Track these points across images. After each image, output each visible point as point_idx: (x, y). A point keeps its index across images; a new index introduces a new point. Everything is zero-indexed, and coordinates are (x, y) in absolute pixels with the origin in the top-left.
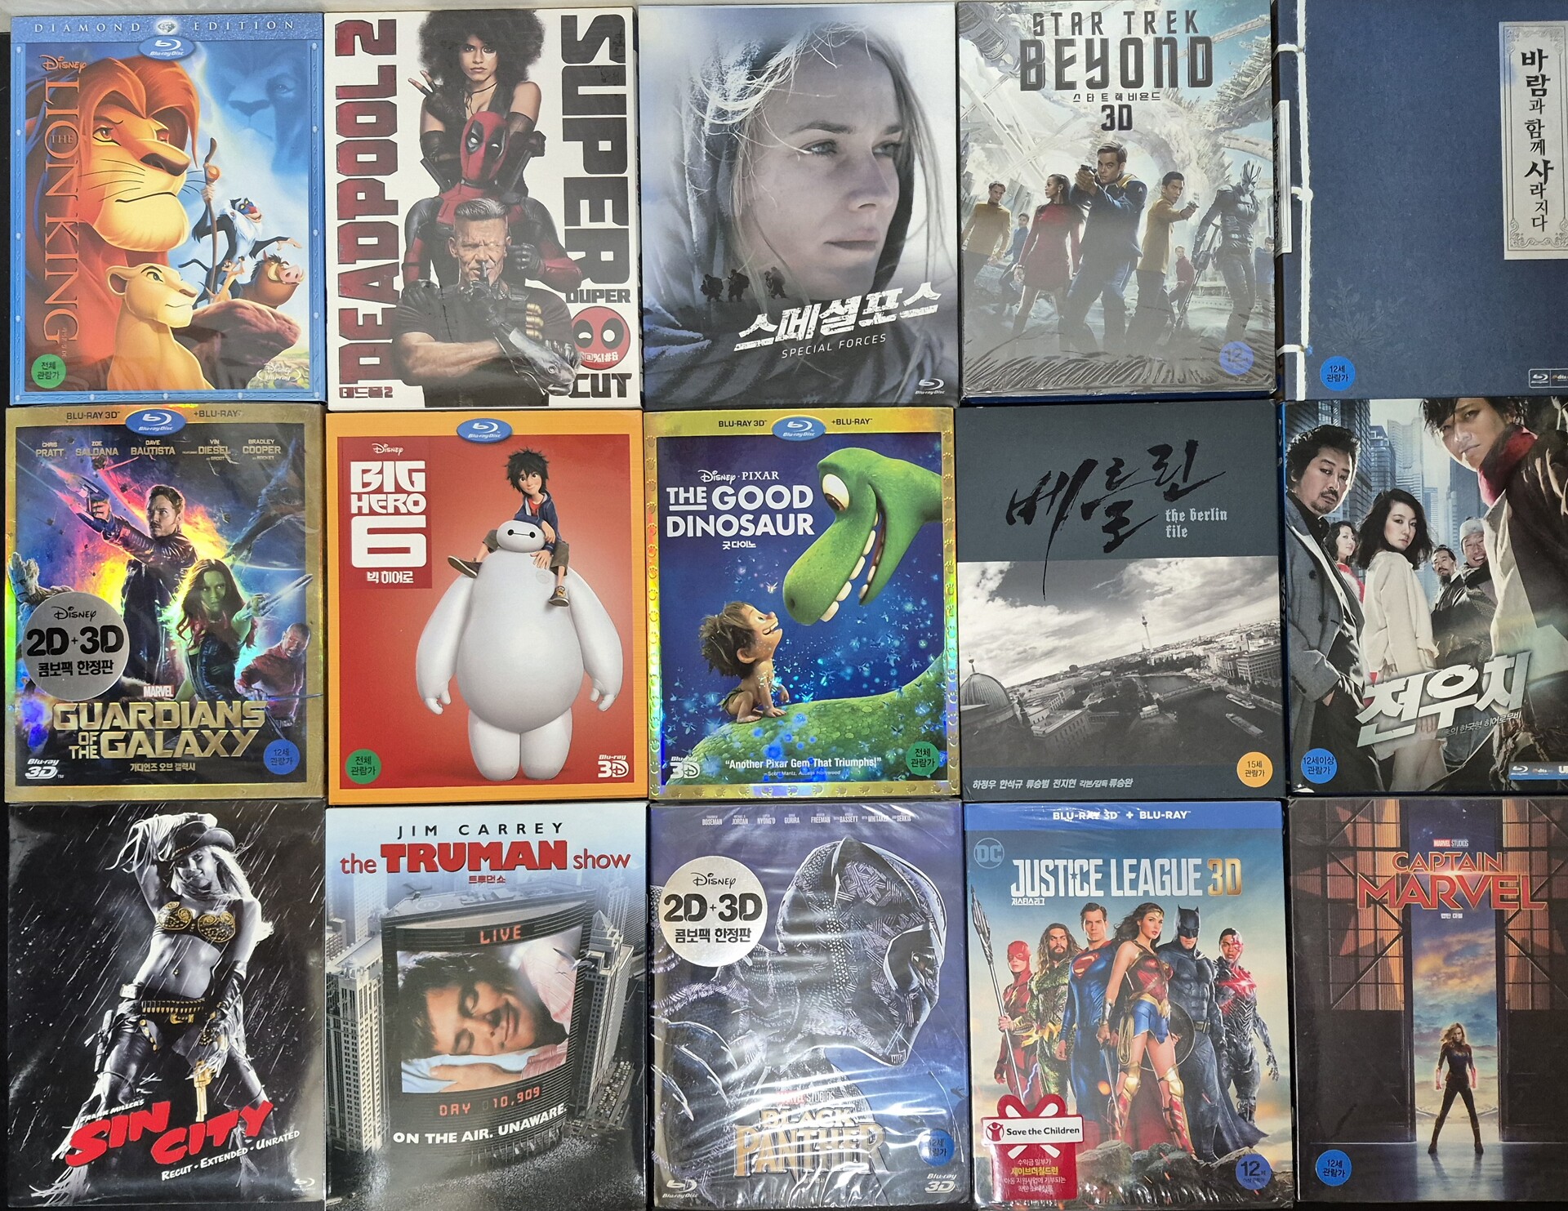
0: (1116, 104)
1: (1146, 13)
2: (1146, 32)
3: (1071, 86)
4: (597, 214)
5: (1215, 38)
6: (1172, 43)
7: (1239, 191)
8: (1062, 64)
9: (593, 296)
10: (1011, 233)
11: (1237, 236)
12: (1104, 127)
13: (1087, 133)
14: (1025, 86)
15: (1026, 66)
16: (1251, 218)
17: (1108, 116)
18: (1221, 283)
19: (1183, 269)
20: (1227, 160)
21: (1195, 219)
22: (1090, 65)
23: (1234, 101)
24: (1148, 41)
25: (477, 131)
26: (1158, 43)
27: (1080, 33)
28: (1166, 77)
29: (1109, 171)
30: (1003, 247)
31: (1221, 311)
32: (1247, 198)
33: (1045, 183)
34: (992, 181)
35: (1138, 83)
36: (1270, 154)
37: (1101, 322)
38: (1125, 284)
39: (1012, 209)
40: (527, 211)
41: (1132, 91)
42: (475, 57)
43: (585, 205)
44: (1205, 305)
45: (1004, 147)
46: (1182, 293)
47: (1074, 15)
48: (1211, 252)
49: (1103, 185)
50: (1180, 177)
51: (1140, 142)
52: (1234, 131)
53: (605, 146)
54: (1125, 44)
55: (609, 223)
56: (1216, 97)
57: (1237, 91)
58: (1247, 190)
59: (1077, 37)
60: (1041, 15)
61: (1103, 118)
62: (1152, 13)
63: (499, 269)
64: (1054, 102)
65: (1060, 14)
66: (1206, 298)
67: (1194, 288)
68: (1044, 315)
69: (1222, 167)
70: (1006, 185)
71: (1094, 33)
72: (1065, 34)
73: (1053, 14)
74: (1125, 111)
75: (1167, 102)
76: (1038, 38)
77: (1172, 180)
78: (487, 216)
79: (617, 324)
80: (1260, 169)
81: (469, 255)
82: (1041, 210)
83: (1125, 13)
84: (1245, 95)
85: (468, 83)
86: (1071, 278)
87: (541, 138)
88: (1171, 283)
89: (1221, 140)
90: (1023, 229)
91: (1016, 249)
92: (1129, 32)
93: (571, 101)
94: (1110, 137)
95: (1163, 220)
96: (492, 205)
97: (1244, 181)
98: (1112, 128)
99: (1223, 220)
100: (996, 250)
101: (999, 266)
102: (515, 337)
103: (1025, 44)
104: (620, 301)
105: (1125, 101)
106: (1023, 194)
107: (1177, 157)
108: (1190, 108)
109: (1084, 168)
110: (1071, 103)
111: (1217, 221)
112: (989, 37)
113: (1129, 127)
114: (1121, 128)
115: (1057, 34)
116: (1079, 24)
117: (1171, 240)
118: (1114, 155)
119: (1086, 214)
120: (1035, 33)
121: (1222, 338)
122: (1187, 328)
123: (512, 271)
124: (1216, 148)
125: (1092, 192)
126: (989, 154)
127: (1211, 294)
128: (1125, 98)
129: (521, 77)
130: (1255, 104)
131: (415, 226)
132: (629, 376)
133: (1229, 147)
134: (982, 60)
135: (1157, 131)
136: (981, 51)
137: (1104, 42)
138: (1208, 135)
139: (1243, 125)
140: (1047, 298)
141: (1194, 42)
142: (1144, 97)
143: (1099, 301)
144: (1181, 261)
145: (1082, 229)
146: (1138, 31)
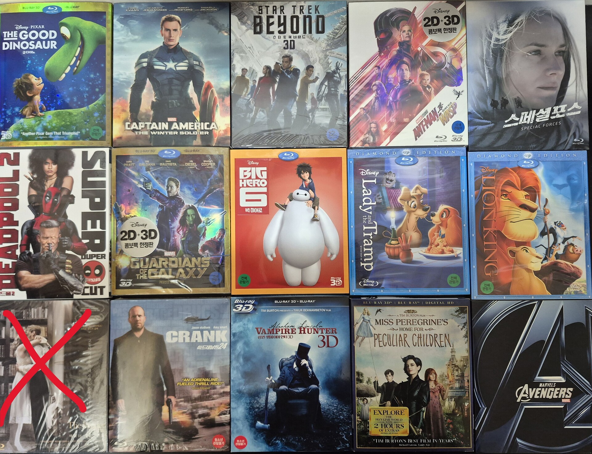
0: (289, 40)
1: (301, 6)
2: (300, 13)
3: (272, 33)
4: (94, 226)
5: (326, 16)
6: (310, 17)
7: (334, 72)
8: (269, 25)
9: (91, 256)
10: (250, 87)
11: (333, 89)
12: (284, 48)
13: (278, 50)
14: (255, 33)
15: (255, 25)
16: (339, 82)
17: (286, 44)
18: (327, 107)
19: (313, 101)
20: (330, 61)
21: (318, 83)
22: (280, 25)
23: (333, 39)
24: (301, 17)
25: (49, 194)
26: (305, 17)
27: (276, 13)
28: (308, 30)
29: (286, 64)
30: (247, 92)
31: (327, 117)
32: (337, 75)
33: (262, 68)
34: (243, 68)
35: (297, 32)
36: (346, 59)
37: (283, 121)
38: (292, 107)
39: (250, 78)
40: (67, 225)
41: (295, 35)
42: (49, 166)
43: (89, 222)
44: (321, 115)
45: (247, 55)
46: (313, 110)
47: (274, 7)
48: (324, 95)
49: (284, 70)
50: (312, 67)
51: (298, 54)
52: (333, 50)
53: (97, 200)
54: (292, 18)
55: (98, 229)
56: (326, 38)
57: (334, 35)
58: (337, 72)
59: (275, 15)
60: (262, 7)
61: (284, 45)
62: (303, 6)
63: (56, 247)
64: (266, 39)
65: (269, 6)
66: (322, 112)
67: (317, 108)
68: (262, 118)
69: (328, 64)
70: (248, 69)
71: (281, 13)
72: (270, 13)
73: (266, 6)
74: (292, 42)
75: (308, 39)
76: (260, 15)
77: (310, 68)
78: (52, 226)
79: (100, 267)
80: (342, 64)
81: (44, 241)
82: (261, 79)
83: (293, 6)
84: (337, 37)
85: (46, 176)
86: (272, 104)
87: (73, 197)
88: (309, 106)
89: (328, 53)
90: (254, 85)
91: (251, 93)
92: (294, 13)
93: (85, 183)
94: (287, 52)
95: (306, 83)
96: (54, 223)
97: (336, 69)
98: (287, 48)
99: (328, 83)
100: (244, 93)
101: (245, 99)
102: (61, 273)
103: (255, 17)
104: (102, 258)
105: (292, 39)
106: (254, 73)
107: (311, 60)
108: (316, 41)
109: (277, 63)
110: (272, 39)
111: (326, 83)
112: (242, 14)
113: (294, 48)
114: (291, 48)
115: (267, 13)
116: (276, 10)
117: (309, 90)
118: (288, 58)
119: (278, 80)
120: (259, 13)
121: (328, 127)
122: (314, 123)
123: (61, 248)
124: (326, 56)
125: (280, 72)
126: (242, 57)
127: (323, 111)
128: (292, 37)
129: (66, 174)
130: (340, 40)
131: (25, 230)
132: (104, 287)
133: (331, 56)
134: (239, 23)
135: (304, 50)
136: (239, 20)
137: (285, 17)
138: (323, 51)
139: (336, 48)
140: (263, 111)
141: (318, 17)
142: (299, 37)
143: (282, 113)
144: (313, 98)
145: (276, 86)
146: (297, 13)
